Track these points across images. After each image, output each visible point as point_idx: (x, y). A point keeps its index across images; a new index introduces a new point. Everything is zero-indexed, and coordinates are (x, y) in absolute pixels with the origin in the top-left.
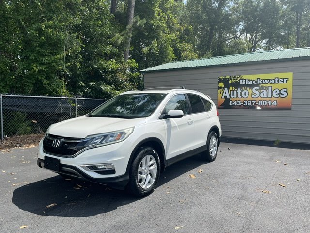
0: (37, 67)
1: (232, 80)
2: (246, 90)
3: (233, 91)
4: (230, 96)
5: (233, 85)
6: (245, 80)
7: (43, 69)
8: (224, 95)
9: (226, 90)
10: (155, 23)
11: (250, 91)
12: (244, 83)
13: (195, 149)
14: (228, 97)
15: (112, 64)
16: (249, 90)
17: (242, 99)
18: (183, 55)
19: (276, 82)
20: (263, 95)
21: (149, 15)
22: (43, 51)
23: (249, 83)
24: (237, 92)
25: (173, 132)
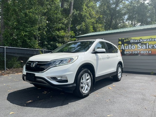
0: (23, 33)
1: (126, 40)
2: (134, 45)
3: (127, 46)
4: (125, 48)
5: (126, 43)
6: (133, 40)
7: (27, 34)
8: (122, 48)
9: (123, 45)
10: (83, 13)
11: (136, 46)
12: (133, 41)
14: (124, 49)
15: (62, 33)
16: (135, 45)
17: (132, 50)
18: (98, 30)
19: (151, 40)
20: (144, 47)
22: (27, 25)
23: (135, 41)
24: (129, 46)
25: (99, 61)
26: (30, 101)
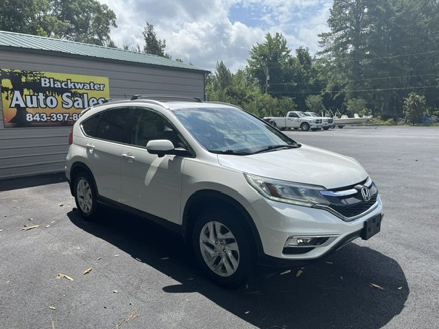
1: (26, 76)
2: (52, 95)
3: (31, 96)
8: (15, 102)
11: (59, 98)
16: (57, 96)
19: (92, 88)
20: (78, 104)
23: (56, 85)
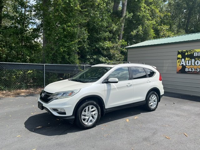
1: (188, 53)
2: (198, 60)
3: (189, 61)
4: (186, 64)
5: (188, 56)
6: (198, 52)
7: (65, 50)
8: (182, 63)
9: (183, 60)
12: (197, 55)
13: (133, 103)
14: (184, 65)
15: (108, 44)
17: (195, 67)
21: (137, 9)
24: (191, 62)
26: (40, 127)
